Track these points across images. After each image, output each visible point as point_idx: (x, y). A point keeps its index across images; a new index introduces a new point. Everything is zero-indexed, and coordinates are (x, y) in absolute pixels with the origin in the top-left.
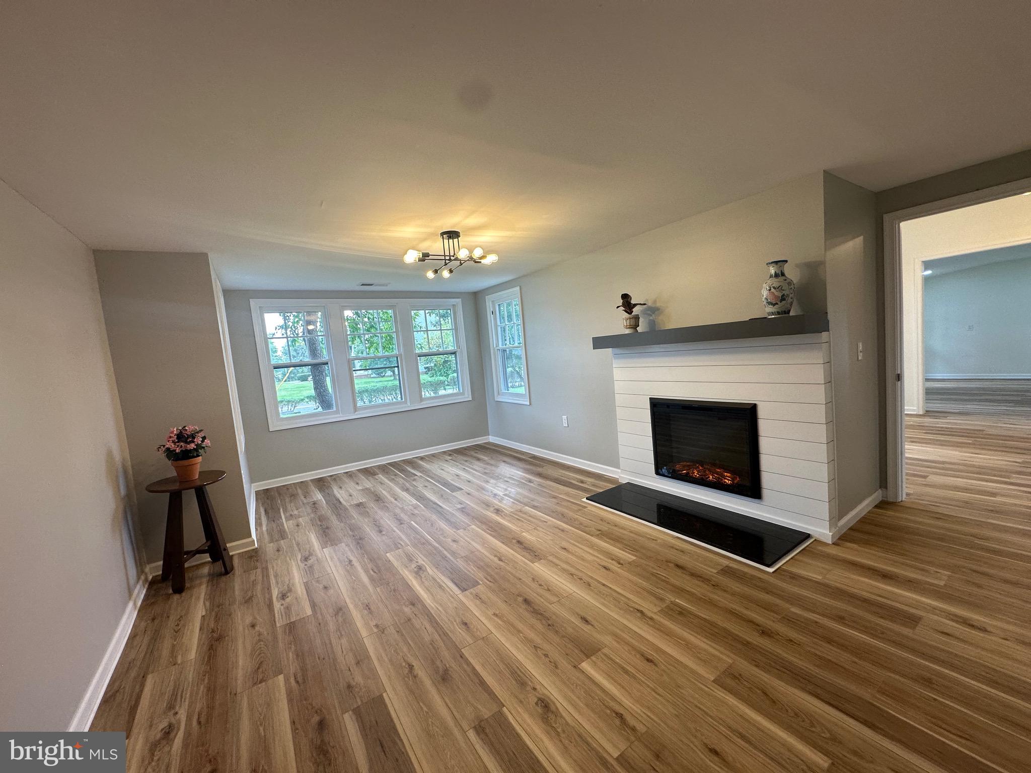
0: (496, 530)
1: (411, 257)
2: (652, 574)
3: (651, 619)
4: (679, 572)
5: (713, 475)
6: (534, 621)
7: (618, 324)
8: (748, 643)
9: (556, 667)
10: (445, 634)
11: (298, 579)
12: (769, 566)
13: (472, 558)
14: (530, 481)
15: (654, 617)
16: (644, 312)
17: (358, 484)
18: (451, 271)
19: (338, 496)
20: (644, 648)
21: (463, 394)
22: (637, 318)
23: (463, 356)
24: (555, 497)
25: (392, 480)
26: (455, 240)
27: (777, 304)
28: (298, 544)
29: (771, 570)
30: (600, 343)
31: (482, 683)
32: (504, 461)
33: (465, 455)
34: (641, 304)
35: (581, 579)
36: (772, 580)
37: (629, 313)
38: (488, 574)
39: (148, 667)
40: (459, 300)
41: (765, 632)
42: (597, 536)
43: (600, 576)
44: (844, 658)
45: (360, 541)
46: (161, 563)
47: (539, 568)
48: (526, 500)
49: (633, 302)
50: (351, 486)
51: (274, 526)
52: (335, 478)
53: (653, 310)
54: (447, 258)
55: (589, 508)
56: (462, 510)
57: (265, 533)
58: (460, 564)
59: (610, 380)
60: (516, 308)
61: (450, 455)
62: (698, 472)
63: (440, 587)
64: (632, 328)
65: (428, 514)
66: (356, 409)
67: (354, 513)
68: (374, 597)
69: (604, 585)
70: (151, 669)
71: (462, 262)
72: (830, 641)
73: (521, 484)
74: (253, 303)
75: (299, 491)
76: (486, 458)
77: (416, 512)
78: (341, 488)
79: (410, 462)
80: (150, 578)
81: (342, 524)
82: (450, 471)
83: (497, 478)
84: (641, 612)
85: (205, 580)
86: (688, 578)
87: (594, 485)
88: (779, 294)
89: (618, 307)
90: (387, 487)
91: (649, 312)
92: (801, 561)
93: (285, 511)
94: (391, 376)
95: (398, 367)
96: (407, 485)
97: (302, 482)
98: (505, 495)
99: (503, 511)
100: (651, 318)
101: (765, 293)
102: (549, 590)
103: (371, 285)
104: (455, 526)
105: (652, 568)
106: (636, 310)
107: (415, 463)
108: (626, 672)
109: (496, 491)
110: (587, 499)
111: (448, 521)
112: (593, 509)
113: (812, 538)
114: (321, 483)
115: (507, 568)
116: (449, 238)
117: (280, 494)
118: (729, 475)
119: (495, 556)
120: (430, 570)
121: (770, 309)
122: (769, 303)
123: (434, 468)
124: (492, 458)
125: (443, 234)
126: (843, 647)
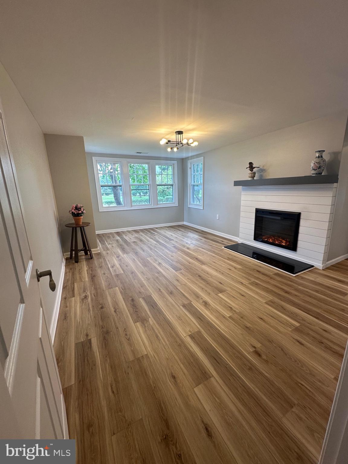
0: (188, 254)
1: (163, 142)
2: (248, 273)
3: (245, 285)
4: (257, 273)
5: (278, 241)
6: (202, 281)
7: (246, 175)
8: (280, 294)
9: (210, 294)
10: (170, 282)
11: (116, 262)
12: (294, 274)
13: (178, 262)
14: (201, 239)
15: (246, 284)
16: (258, 171)
17: (132, 235)
18: (178, 149)
19: (125, 238)
20: (241, 292)
21: (175, 203)
22: (255, 173)
23: (176, 187)
24: (211, 246)
25: (146, 235)
26: (181, 135)
27: (316, 170)
28: (114, 252)
29: (294, 275)
30: (237, 183)
31: (184, 295)
32: (190, 232)
33: (175, 228)
34: (257, 167)
35: (220, 272)
36: (294, 278)
37: (251, 171)
38: (185, 267)
39: (74, 281)
40: (176, 162)
41: (286, 292)
42: (227, 259)
43: (227, 271)
44: (314, 302)
45: (136, 253)
46: (70, 253)
47: (204, 267)
48: (199, 246)
49: (254, 166)
50: (130, 235)
51: (104, 246)
52: (123, 232)
53: (262, 170)
54: (177, 143)
55: (225, 250)
56: (175, 247)
57: (101, 248)
58: (174, 263)
59: (239, 200)
60: (201, 166)
61: (168, 228)
62: (272, 240)
63: (168, 269)
64: (252, 177)
65: (161, 247)
66: (132, 206)
67: (133, 244)
68: (144, 270)
69: (228, 274)
70: (75, 281)
71: (183, 145)
72: (310, 297)
73: (197, 240)
74: (94, 158)
75: (111, 236)
76: (183, 230)
77: (156, 246)
78: (126, 236)
79: (152, 229)
80: (66, 258)
81: (129, 248)
82: (169, 233)
83: (188, 237)
84: (242, 283)
85: (84, 260)
86: (261, 275)
87: (227, 243)
88: (318, 166)
89: (247, 168)
90: (145, 237)
91: (260, 171)
92: (307, 274)
93: (107, 241)
94: (139, 196)
95: (149, 189)
96: (152, 237)
97: (111, 233)
98: (191, 243)
99: (190, 249)
100: (261, 174)
101: (312, 165)
102: (208, 274)
103: (140, 153)
104: (172, 252)
105: (248, 271)
106: (254, 170)
107: (154, 229)
108: (234, 297)
109: (187, 242)
110: (224, 247)
111: (168, 249)
112: (226, 250)
113: (314, 267)
114: (118, 233)
115: (192, 266)
116: (179, 134)
117: (103, 236)
118: (284, 241)
119: (188, 262)
120: (164, 264)
121: (313, 172)
122: (313, 169)
123: (162, 232)
124: (185, 230)
125: (176, 132)
126: (314, 298)
